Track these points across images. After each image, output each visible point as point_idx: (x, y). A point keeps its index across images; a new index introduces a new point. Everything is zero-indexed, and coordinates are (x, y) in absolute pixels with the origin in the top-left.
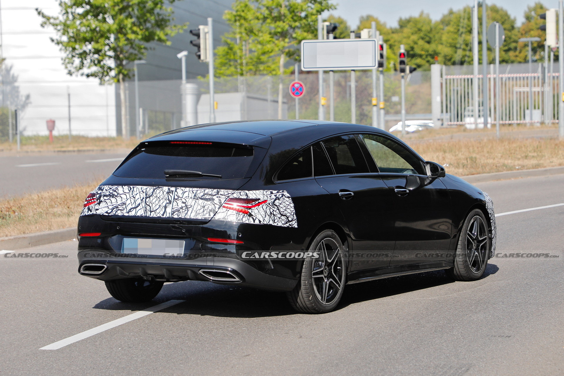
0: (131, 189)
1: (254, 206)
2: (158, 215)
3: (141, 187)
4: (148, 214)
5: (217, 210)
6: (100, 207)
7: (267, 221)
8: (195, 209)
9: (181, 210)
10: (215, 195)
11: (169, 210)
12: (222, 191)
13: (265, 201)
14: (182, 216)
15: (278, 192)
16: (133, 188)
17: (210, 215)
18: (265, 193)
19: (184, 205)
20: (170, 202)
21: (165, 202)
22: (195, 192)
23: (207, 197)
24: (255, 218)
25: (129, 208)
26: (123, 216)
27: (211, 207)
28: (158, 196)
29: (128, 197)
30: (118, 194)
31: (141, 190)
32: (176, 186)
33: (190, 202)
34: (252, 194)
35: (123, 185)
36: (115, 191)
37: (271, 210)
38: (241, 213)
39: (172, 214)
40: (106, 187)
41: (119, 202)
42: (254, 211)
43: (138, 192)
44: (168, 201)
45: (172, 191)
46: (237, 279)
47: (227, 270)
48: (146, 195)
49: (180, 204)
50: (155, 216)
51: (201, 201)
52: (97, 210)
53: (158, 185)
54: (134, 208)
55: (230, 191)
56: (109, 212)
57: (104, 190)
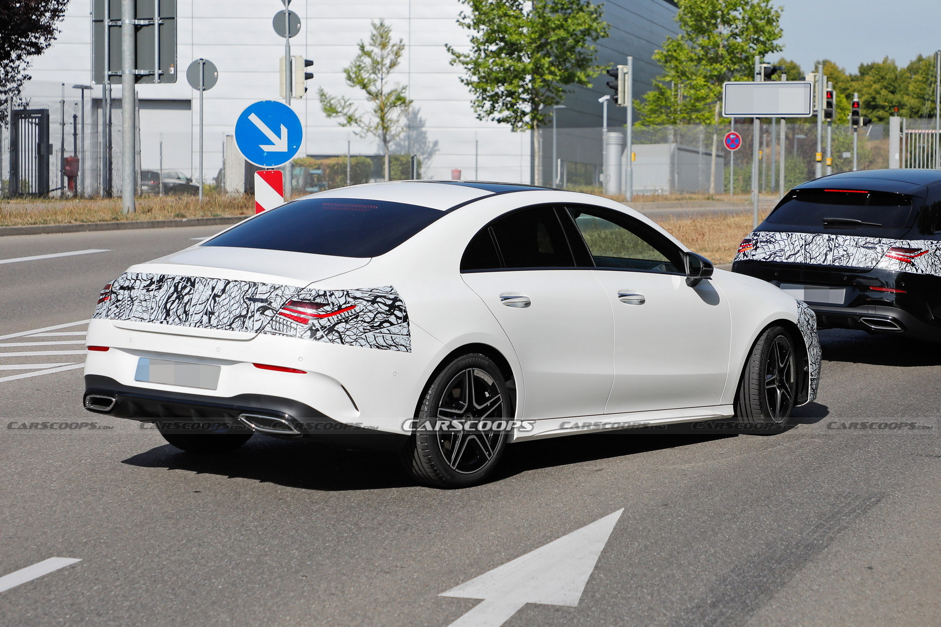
0: (789, 236)
1: (917, 256)
2: (819, 263)
3: (800, 234)
4: (808, 261)
5: (879, 259)
6: (757, 253)
7: (929, 271)
8: (856, 257)
9: (842, 258)
10: (877, 244)
11: (830, 257)
12: (884, 240)
13: (927, 251)
14: (844, 263)
15: (937, 243)
16: (792, 234)
17: (872, 264)
18: (926, 243)
19: (845, 253)
20: (831, 250)
21: (826, 250)
22: (856, 240)
23: (869, 246)
24: (917, 268)
25: (787, 255)
26: (782, 262)
27: (874, 255)
28: (818, 243)
29: (787, 244)
30: (776, 240)
31: (799, 237)
32: (836, 234)
33: (851, 250)
34: (915, 244)
35: (780, 231)
36: (772, 237)
37: (933, 261)
38: (904, 263)
39: (833, 262)
40: (762, 233)
41: (777, 248)
42: (917, 261)
43: (797, 239)
44: (828, 249)
45: (833, 239)
46: (899, 328)
47: (888, 319)
48: (805, 241)
49: (842, 252)
50: (815, 263)
51: (863, 250)
52: (753, 255)
53: (817, 232)
54: (793, 255)
55: (893, 240)
56: (766, 258)
57: (760, 236)
